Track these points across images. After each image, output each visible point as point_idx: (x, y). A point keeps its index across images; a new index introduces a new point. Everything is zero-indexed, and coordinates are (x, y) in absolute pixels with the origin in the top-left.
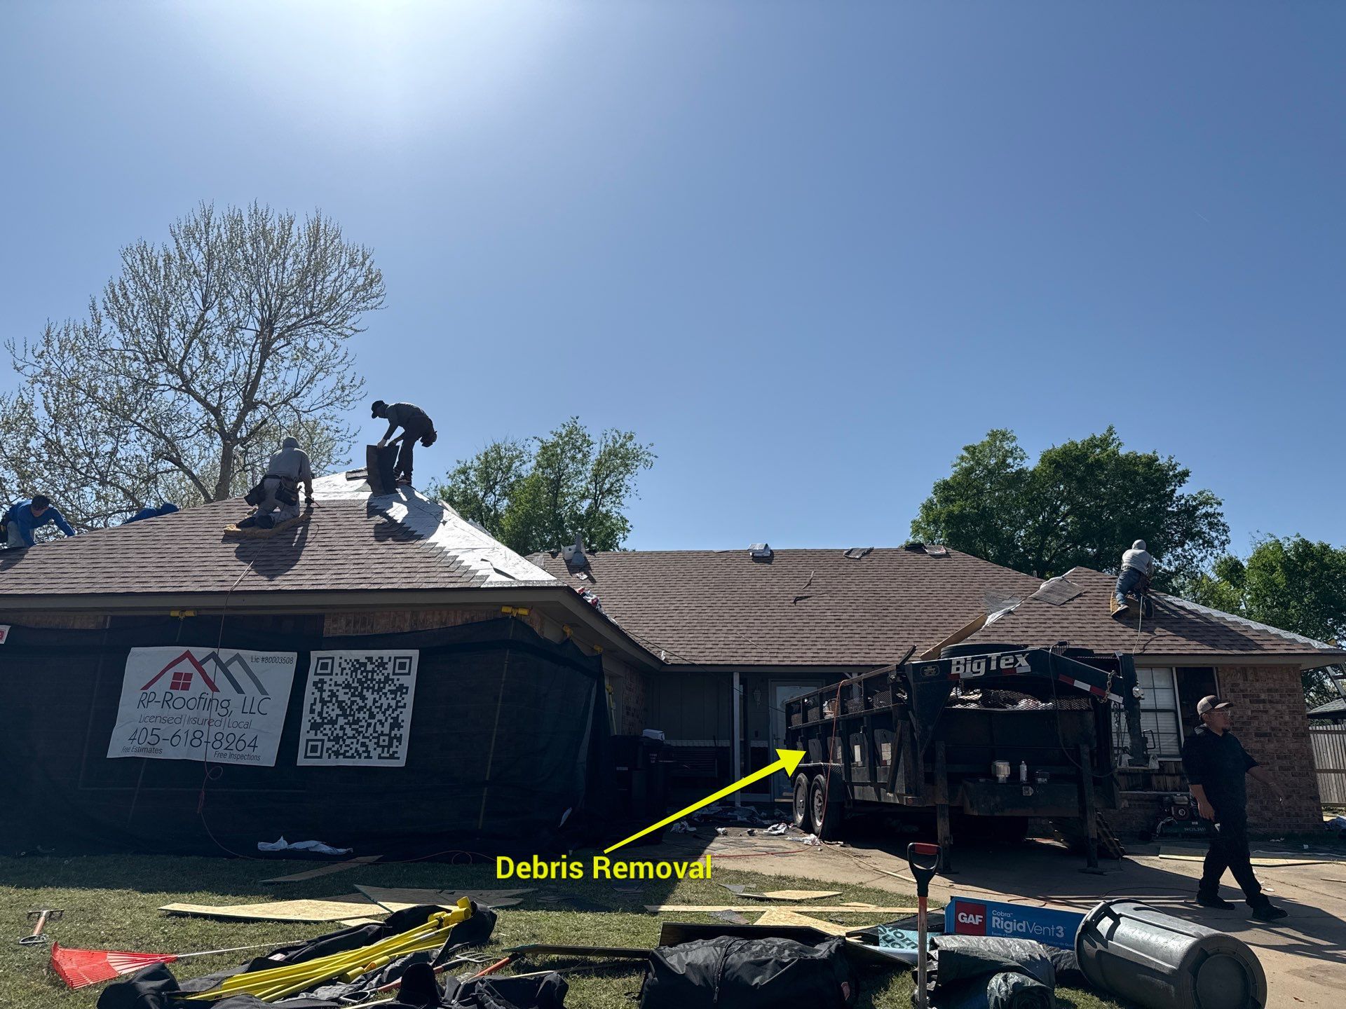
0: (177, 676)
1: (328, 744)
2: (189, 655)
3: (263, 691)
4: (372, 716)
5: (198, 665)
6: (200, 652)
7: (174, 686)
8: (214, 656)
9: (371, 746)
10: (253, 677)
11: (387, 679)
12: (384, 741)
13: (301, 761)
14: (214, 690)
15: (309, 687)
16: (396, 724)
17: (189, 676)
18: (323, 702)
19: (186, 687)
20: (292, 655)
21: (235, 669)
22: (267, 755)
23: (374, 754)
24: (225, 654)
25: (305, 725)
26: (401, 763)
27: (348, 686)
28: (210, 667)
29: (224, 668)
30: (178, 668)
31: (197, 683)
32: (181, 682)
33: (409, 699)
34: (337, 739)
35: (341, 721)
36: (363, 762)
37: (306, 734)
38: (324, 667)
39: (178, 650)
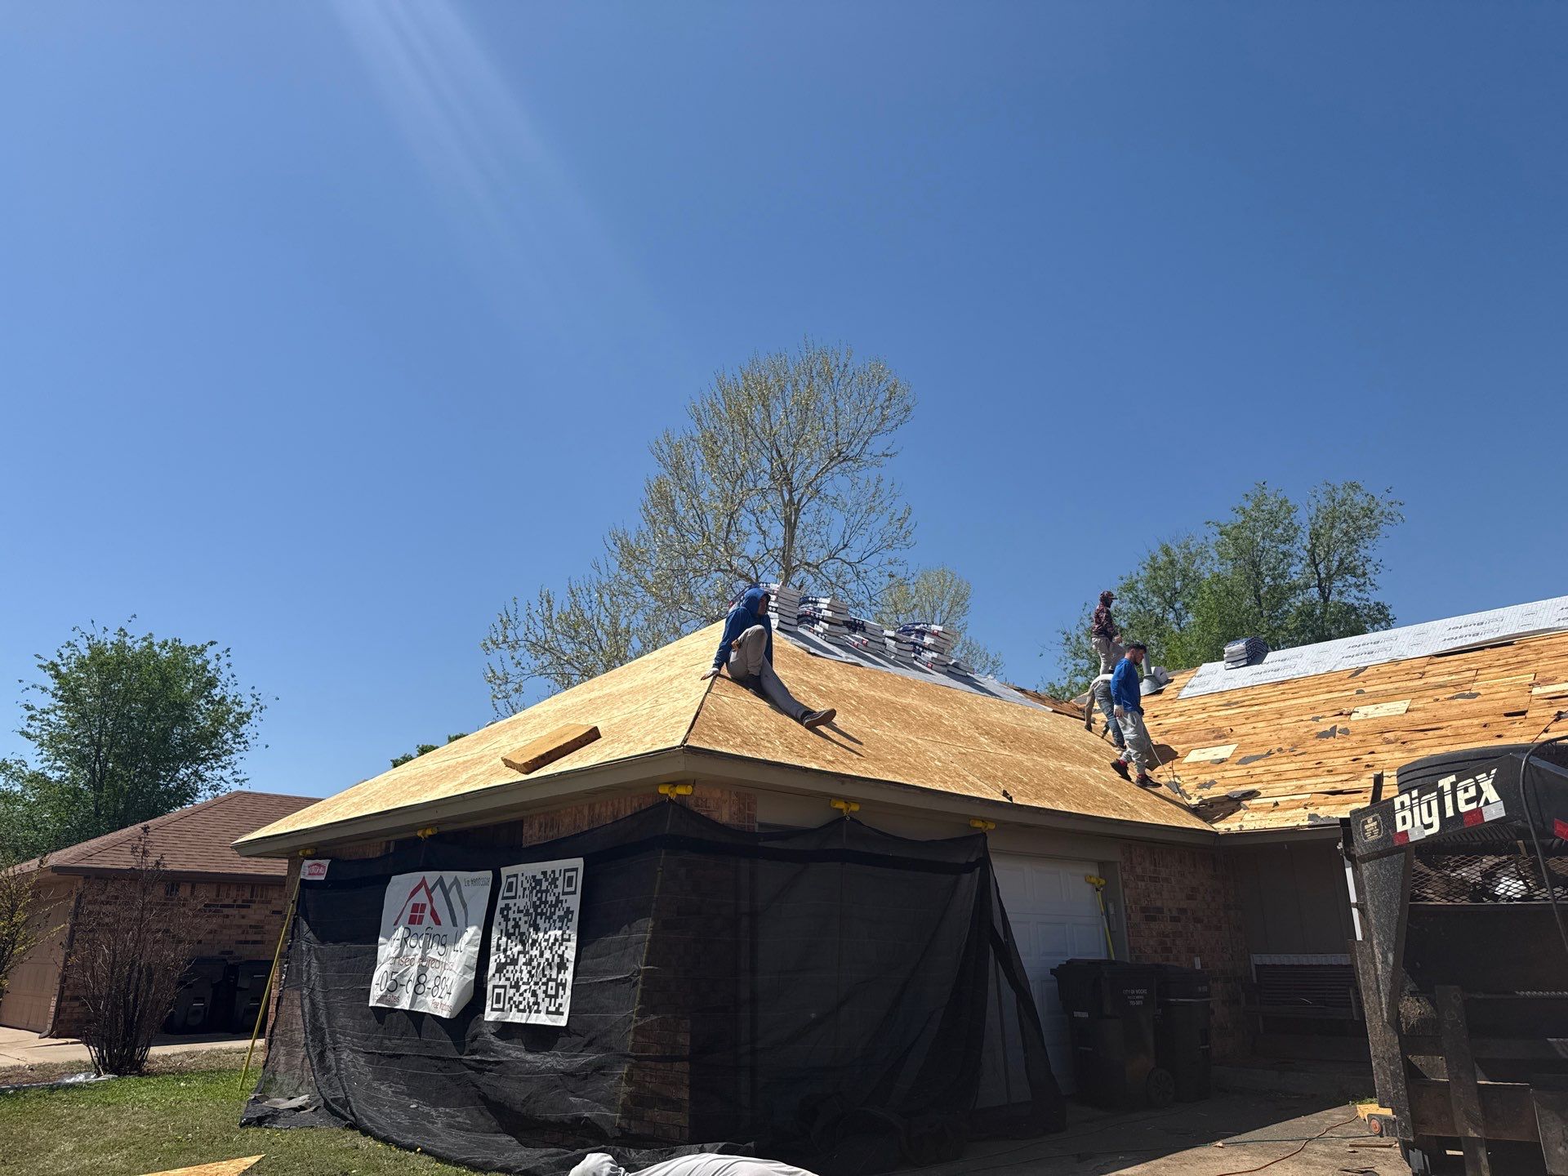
0: (415, 908)
1: (510, 993)
2: (423, 882)
5: (429, 892)
6: (431, 877)
7: (413, 921)
8: (441, 882)
9: (543, 994)
10: (465, 906)
11: (557, 900)
12: (553, 989)
13: (488, 1014)
14: (438, 922)
15: (498, 916)
16: (562, 965)
17: (423, 907)
18: (508, 935)
19: (419, 922)
20: (489, 874)
21: (453, 895)
23: (546, 1007)
24: (449, 876)
25: (492, 967)
27: (527, 912)
28: (438, 893)
29: (446, 895)
30: (415, 900)
31: (428, 915)
32: (417, 916)
33: (574, 928)
34: (516, 987)
36: (532, 1018)
37: (493, 981)
38: (510, 889)
39: (417, 877)
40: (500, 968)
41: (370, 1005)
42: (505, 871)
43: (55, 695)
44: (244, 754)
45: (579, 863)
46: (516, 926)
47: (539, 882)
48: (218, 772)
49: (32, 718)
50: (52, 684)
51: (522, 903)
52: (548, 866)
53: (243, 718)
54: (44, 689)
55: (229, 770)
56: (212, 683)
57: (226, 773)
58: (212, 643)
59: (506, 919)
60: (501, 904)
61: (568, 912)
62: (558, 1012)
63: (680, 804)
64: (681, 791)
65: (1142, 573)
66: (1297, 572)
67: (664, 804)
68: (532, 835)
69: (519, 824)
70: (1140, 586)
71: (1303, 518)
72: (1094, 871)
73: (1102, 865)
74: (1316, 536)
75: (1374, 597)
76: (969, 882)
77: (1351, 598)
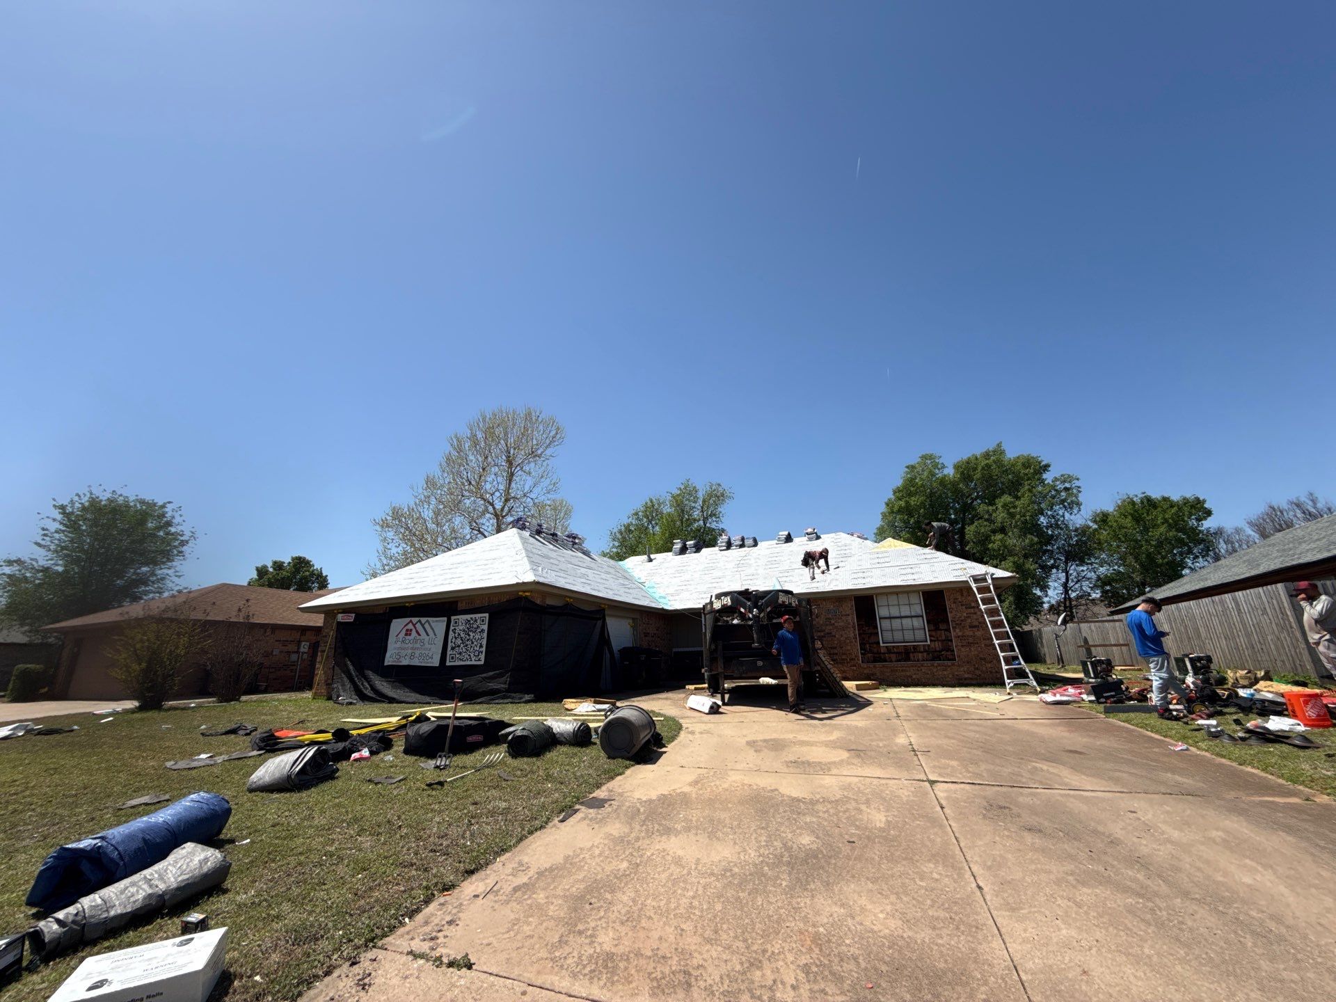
0: (407, 630)
1: (457, 656)
2: (411, 621)
3: (435, 635)
4: (473, 643)
5: (414, 625)
6: (415, 620)
7: (406, 635)
8: (420, 621)
9: (472, 655)
10: (433, 629)
11: (478, 627)
12: (477, 653)
13: (448, 664)
14: (419, 635)
15: (451, 632)
16: (481, 646)
17: (411, 630)
18: (456, 638)
19: (410, 635)
20: (446, 619)
21: (427, 626)
22: (436, 662)
23: (473, 659)
24: (423, 620)
25: (449, 648)
26: (482, 663)
27: (464, 631)
28: (418, 626)
29: (423, 625)
30: (407, 627)
31: (414, 632)
32: (408, 633)
33: (485, 635)
34: (460, 653)
35: (462, 645)
36: (469, 663)
37: (449, 652)
38: (456, 623)
39: (408, 620)
40: (453, 649)
41: (386, 664)
42: (453, 618)
43: (61, 523)
44: (181, 562)
45: (487, 615)
46: (459, 635)
47: (469, 621)
48: (166, 571)
49: (45, 535)
50: (59, 517)
51: (461, 628)
52: (473, 616)
53: (183, 543)
54: (54, 520)
55: (173, 570)
56: (169, 524)
57: (170, 572)
58: (169, 502)
59: (455, 633)
60: (452, 628)
61: (483, 631)
62: (479, 660)
63: (526, 598)
64: (527, 594)
65: (642, 509)
66: (696, 514)
67: (521, 598)
68: (461, 606)
69: (457, 602)
70: (640, 514)
71: (701, 495)
72: (631, 621)
73: (633, 619)
74: (704, 501)
75: (721, 526)
76: (599, 623)
77: (714, 525)
